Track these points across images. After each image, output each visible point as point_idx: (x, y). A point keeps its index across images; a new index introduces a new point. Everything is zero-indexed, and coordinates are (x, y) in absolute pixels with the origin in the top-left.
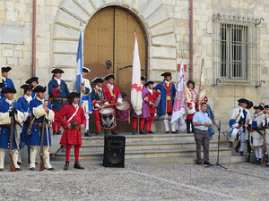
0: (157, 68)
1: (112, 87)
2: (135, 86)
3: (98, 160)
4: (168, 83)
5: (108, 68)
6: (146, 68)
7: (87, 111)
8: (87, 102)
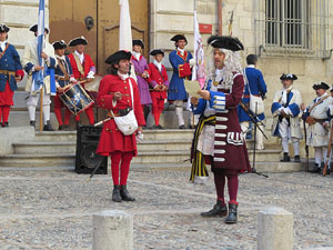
0: (165, 29)
1: (82, 57)
3: (70, 165)
4: (182, 51)
5: (89, 28)
6: (149, 29)
7: (48, 92)
8: (48, 77)
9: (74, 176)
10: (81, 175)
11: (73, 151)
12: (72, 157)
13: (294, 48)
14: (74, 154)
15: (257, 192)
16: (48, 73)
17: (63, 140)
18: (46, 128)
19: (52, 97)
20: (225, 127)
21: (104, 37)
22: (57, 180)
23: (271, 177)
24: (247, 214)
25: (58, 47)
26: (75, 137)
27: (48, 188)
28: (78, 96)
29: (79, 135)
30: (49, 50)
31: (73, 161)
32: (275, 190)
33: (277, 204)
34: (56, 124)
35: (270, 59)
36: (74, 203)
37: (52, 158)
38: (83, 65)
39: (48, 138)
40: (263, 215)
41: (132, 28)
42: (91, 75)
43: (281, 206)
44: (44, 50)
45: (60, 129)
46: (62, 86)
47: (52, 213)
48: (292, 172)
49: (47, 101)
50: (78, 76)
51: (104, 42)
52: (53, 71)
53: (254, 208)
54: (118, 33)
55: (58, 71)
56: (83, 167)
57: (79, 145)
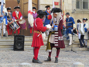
0: (43, 3)
1: (18, 13)
2: (30, 12)
3: (11, 48)
4: (49, 11)
5: (18, 3)
6: (38, 4)
7: (5, 24)
8: (5, 19)
9: (13, 51)
10: (15, 51)
11: (13, 43)
12: (13, 45)
13: (85, 10)
14: (13, 44)
15: (73, 57)
16: (5, 17)
17: (10, 40)
18: (4, 36)
19: (6, 26)
20: (57, 35)
21: (23, 6)
22: (7, 53)
23: (77, 52)
24: (69, 64)
25: (8, 9)
26: (14, 39)
27: (4, 55)
28: (15, 25)
29: (15, 38)
30: (5, 10)
31: (13, 47)
32: (79, 56)
33: (79, 61)
34: (7, 34)
35: (77, 14)
36: (13, 60)
37: (6, 45)
38: (18, 15)
39: (5, 39)
40: (74, 65)
41: (32, 3)
42: (21, 18)
43: (81, 62)
44: (3, 10)
45: (9, 36)
46: (10, 22)
47: (5, 63)
48: (84, 51)
49: (4, 27)
50: (17, 19)
51: (23, 8)
52: (6, 17)
53: (71, 63)
54: (28, 5)
55: (8, 17)
56: (16, 49)
57: (15, 41)
